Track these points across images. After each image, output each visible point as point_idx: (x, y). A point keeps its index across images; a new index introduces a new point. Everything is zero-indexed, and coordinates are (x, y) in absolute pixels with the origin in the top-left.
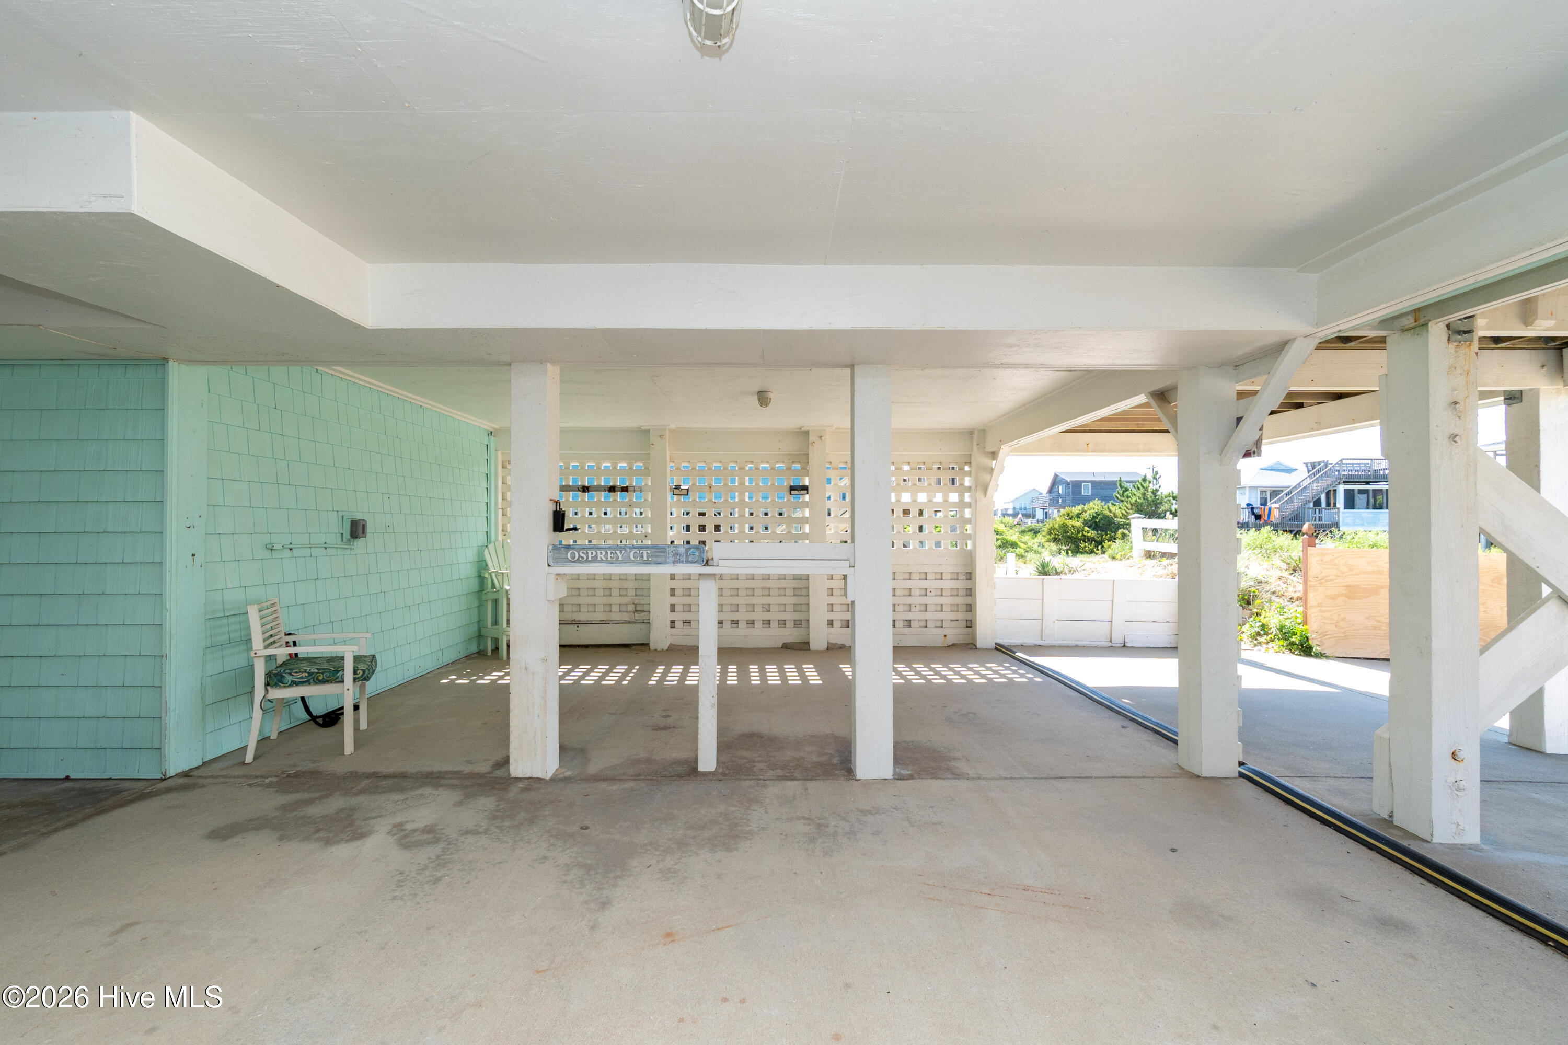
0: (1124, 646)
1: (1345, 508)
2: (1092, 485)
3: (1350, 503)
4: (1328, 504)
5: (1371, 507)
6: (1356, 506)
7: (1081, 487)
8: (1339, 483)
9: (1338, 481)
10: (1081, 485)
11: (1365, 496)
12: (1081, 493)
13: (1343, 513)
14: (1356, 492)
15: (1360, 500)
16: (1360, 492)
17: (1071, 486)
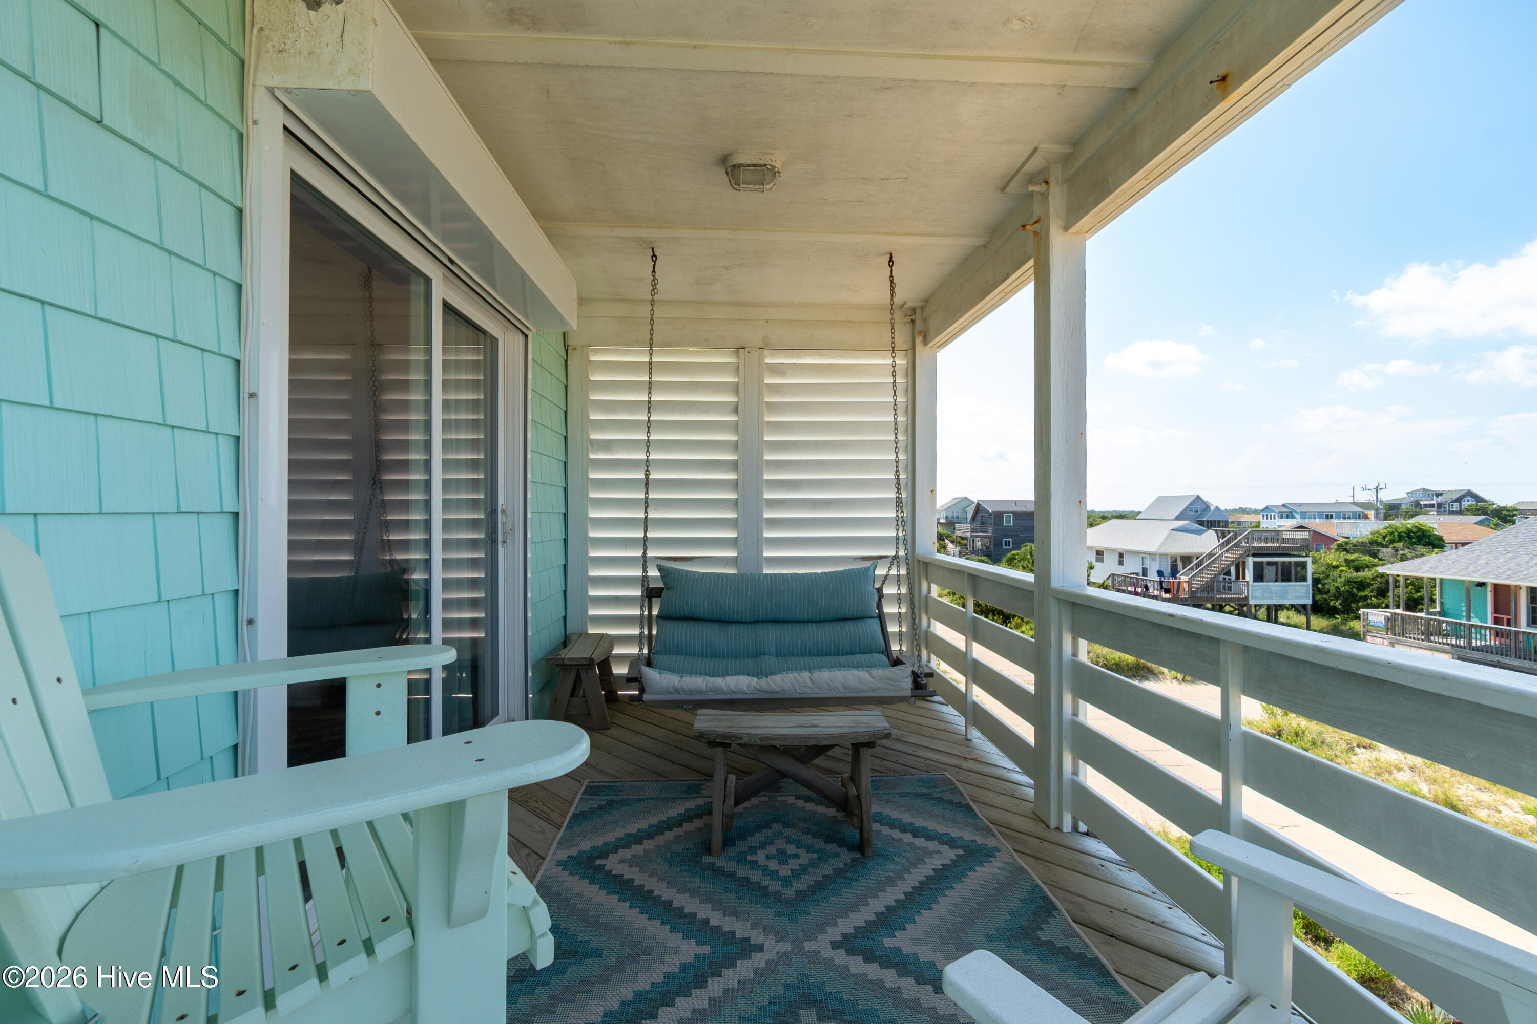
1: (1255, 581)
2: (1013, 516)
3: (1259, 577)
4: (1237, 578)
5: (1280, 579)
6: (1265, 578)
7: (1003, 517)
8: (1248, 556)
9: (1247, 553)
10: (1003, 515)
11: (1274, 568)
12: (1003, 524)
13: (1252, 586)
14: (1265, 565)
15: (1269, 572)
16: (1269, 564)
17: (993, 516)
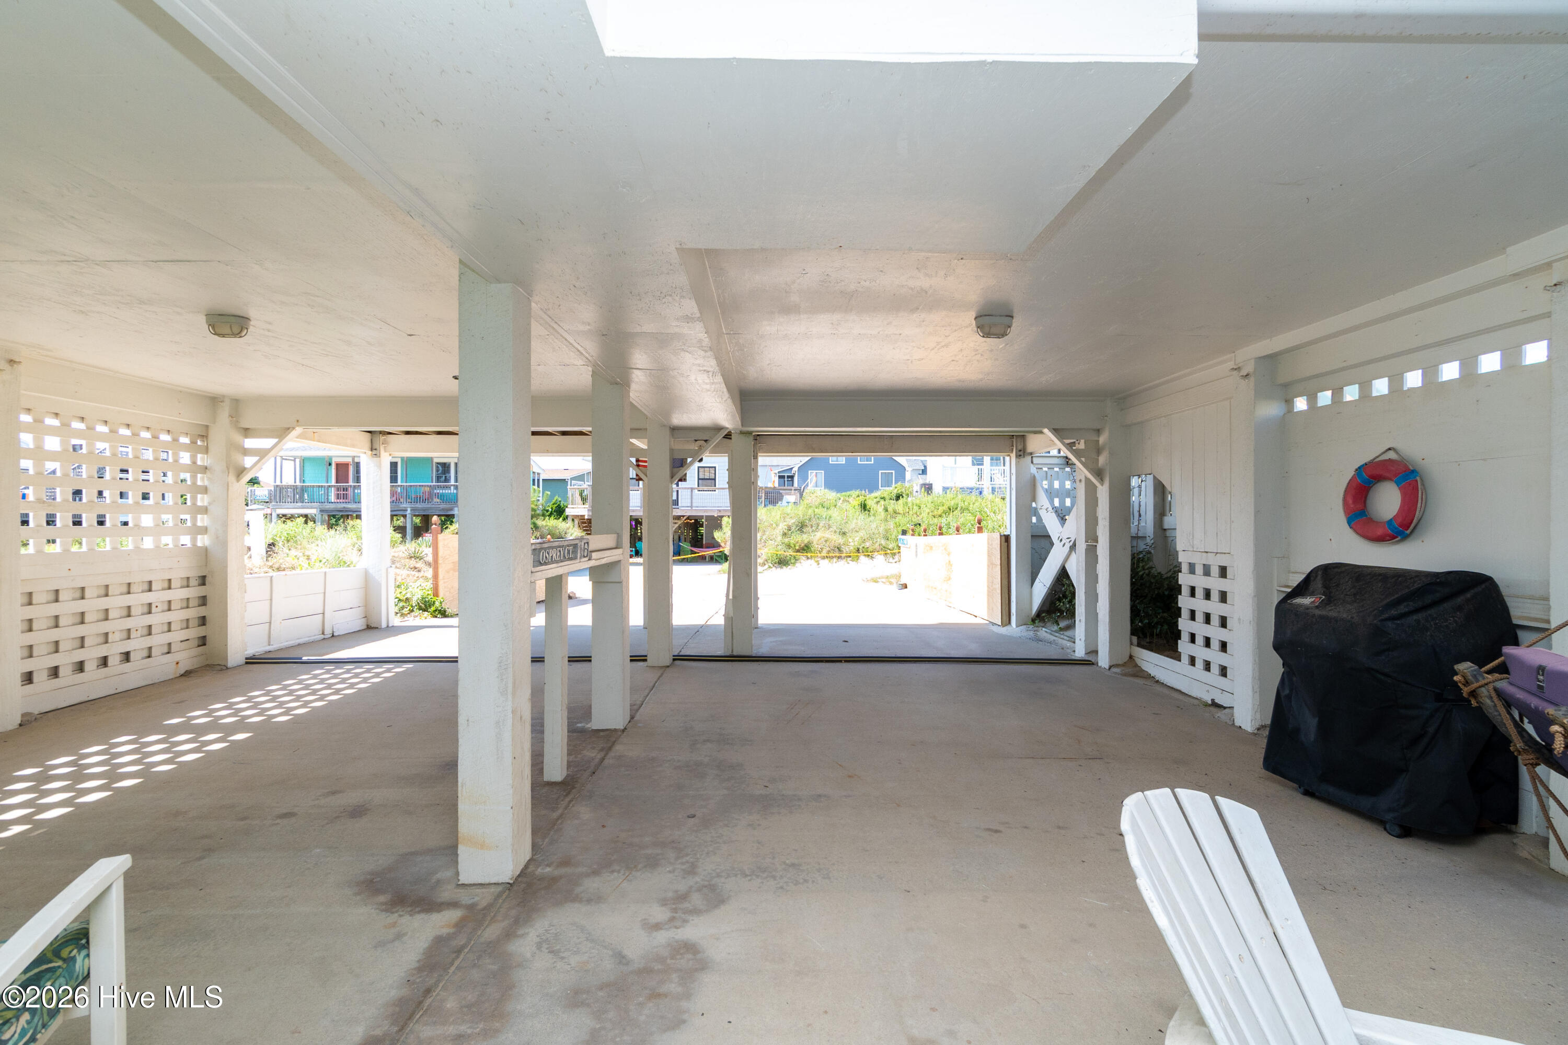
0: (333, 636)
